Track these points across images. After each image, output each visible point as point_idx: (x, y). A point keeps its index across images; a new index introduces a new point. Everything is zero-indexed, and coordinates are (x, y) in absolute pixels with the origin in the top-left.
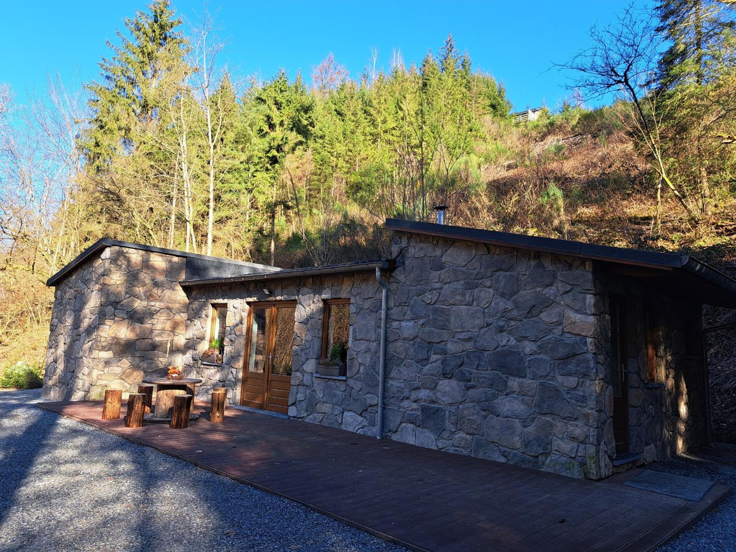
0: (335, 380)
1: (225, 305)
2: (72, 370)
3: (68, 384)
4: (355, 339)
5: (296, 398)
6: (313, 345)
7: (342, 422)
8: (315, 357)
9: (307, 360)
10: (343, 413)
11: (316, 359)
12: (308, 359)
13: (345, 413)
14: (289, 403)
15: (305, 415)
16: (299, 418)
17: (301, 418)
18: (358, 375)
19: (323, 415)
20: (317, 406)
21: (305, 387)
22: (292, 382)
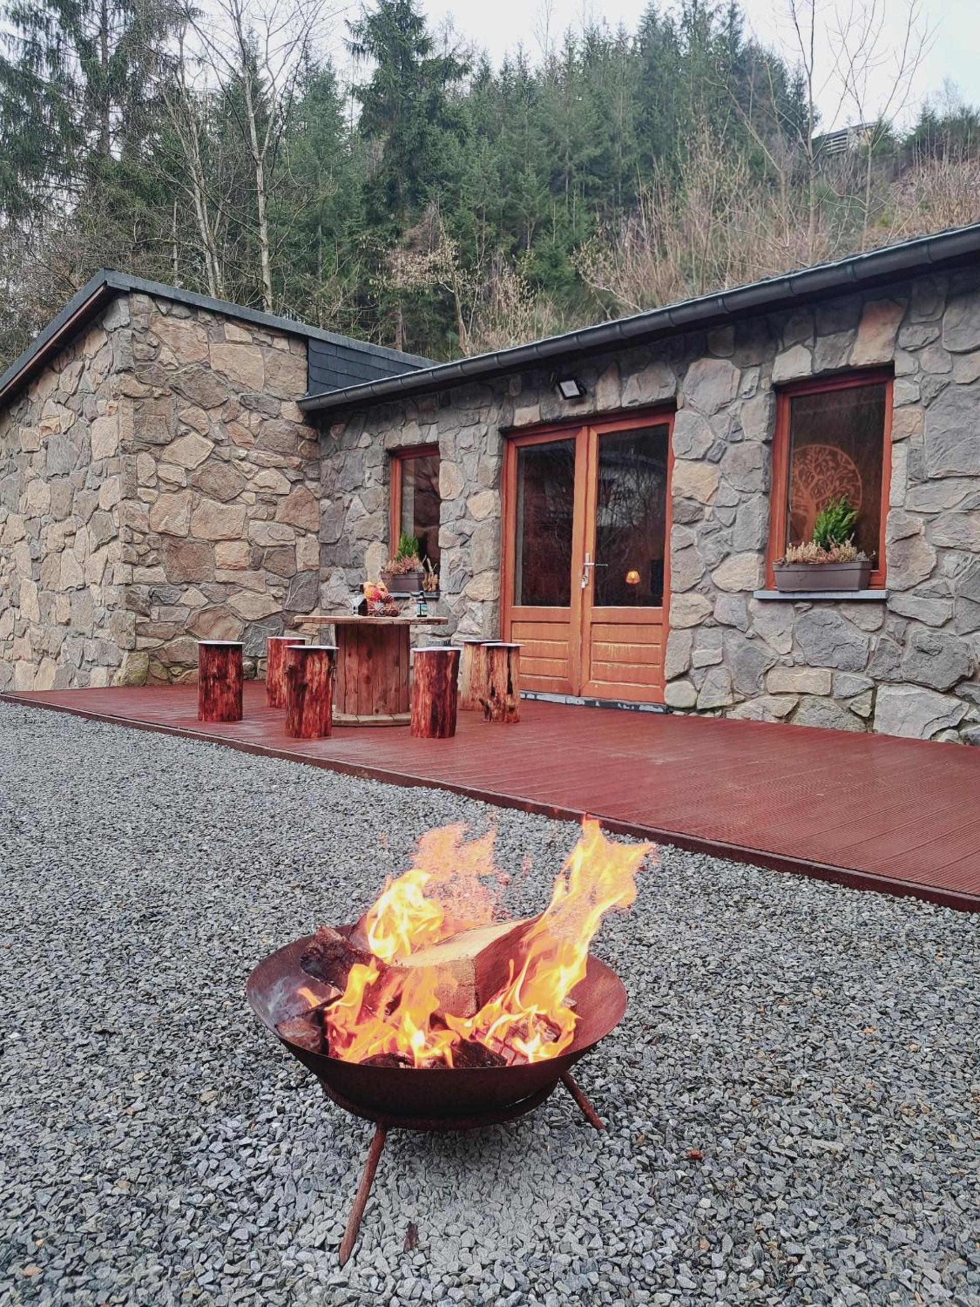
0: (837, 602)
1: (431, 450)
2: (64, 621)
3: (59, 654)
4: (918, 478)
5: (691, 660)
6: (748, 513)
7: (872, 713)
8: (758, 546)
9: (723, 559)
10: (874, 689)
11: (760, 551)
12: (728, 554)
13: (883, 690)
14: (668, 675)
15: (728, 701)
16: (704, 711)
17: (713, 710)
18: (934, 582)
19: (796, 699)
20: (770, 675)
21: (720, 630)
22: (675, 619)
